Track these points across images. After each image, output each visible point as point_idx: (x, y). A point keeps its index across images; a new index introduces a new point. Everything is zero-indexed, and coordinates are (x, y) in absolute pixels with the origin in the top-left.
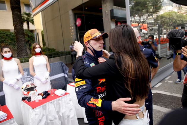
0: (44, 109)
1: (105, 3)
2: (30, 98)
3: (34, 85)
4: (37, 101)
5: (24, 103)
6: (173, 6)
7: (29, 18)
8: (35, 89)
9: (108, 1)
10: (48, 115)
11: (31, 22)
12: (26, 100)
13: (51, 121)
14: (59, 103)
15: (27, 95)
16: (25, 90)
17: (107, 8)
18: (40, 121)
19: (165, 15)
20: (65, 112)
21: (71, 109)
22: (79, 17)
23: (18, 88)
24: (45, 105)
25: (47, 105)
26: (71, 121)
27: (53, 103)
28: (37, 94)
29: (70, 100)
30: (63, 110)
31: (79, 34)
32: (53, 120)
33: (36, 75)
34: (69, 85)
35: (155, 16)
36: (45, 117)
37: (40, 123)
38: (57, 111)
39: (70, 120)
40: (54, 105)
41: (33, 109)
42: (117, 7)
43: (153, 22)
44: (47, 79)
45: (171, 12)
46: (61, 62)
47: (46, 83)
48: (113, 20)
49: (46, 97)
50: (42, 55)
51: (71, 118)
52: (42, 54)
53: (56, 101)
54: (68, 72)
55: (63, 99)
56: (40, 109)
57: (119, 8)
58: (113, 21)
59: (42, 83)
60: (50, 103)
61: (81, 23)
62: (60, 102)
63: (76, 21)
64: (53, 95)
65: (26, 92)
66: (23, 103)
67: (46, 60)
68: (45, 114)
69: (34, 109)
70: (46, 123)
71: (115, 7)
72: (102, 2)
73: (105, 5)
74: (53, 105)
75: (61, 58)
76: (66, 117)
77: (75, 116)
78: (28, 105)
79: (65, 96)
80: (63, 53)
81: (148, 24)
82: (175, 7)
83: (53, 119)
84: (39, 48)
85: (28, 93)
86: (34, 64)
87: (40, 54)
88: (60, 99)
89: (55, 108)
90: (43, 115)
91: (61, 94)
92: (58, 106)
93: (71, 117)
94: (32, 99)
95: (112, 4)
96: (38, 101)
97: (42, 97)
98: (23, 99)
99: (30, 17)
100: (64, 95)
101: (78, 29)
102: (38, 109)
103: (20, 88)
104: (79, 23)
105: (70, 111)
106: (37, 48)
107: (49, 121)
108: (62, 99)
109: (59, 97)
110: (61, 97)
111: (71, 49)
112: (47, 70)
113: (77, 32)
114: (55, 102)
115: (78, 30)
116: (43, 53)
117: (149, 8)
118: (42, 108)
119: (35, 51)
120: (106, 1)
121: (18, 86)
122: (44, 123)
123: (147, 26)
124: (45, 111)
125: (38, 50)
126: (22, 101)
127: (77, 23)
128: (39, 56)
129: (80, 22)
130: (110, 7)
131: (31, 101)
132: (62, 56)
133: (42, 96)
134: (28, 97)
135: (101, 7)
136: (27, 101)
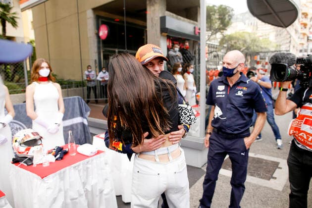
0: (62, 178)
1: (153, 5)
2: (31, 159)
3: (39, 135)
4: (46, 165)
5: (19, 168)
6: (245, 24)
7: (6, 13)
8: (39, 142)
9: (158, 2)
10: (68, 189)
11: (9, 22)
12: (22, 163)
13: (72, 199)
14: (87, 168)
15: (25, 153)
16: (21, 144)
17: (155, 13)
18: (55, 200)
19: (238, 35)
20: (96, 184)
21: (106, 179)
22: (103, 23)
23: (4, 140)
24: (64, 172)
25: (67, 172)
26: (106, 199)
27: (77, 168)
28: (46, 151)
29: (106, 164)
30: (93, 181)
31: (103, 52)
32: (76, 199)
33: (37, 118)
34: (98, 137)
35: (219, 36)
36: (63, 193)
37: (54, 204)
38: (83, 183)
39: (104, 197)
40: (79, 171)
41: (42, 178)
42: (172, 14)
43: (217, 45)
44: (59, 125)
45: (243, 32)
46: (78, 98)
47: (57, 132)
48: (163, 34)
49: (61, 158)
50: (51, 82)
51: (106, 195)
52: (51, 80)
53: (83, 164)
54: (89, 116)
55: (95, 161)
56: (55, 178)
57: (174, 15)
58: (164, 36)
59: (50, 132)
60: (72, 168)
61: (108, 33)
62: (89, 166)
63: (98, 29)
64: (74, 154)
65: (23, 149)
66: (16, 168)
67: (58, 91)
68: (62, 188)
69: (44, 179)
70: (64, 205)
71: (167, 13)
72: (148, 2)
73: (152, 8)
74: (77, 171)
75: (68, 91)
76: (98, 193)
77: (112, 190)
78: (29, 172)
79: (98, 155)
80: (72, 83)
81: (209, 47)
82: (248, 24)
83: (76, 197)
84: (47, 68)
85: (28, 150)
86: (36, 97)
87: (48, 79)
88: (89, 161)
89: (80, 177)
90: (60, 190)
91: (92, 153)
92: (85, 173)
93: (105, 192)
94: (36, 162)
95: (164, 8)
96: (48, 165)
97: (54, 157)
98: (16, 161)
99: (8, 12)
100: (96, 154)
101: (101, 43)
102: (52, 179)
103: (7, 141)
104: (104, 33)
105: (104, 182)
106: (43, 68)
107: (69, 201)
108: (92, 160)
109: (88, 157)
110: (91, 158)
111: (87, 77)
112: (59, 109)
113: (99, 48)
114: (81, 165)
115: (101, 45)
116: (52, 77)
117: (213, 23)
118: (58, 176)
119: (38, 73)
120: (155, 1)
121: (4, 137)
122: (62, 203)
123: (207, 49)
124: (62, 182)
125: (44, 72)
126: (14, 165)
127: (101, 34)
128: (46, 82)
129: (106, 32)
130: (160, 11)
131: (32, 164)
132: (69, 87)
133: (53, 155)
134: (27, 157)
135: (145, 10)
136: (26, 165)
